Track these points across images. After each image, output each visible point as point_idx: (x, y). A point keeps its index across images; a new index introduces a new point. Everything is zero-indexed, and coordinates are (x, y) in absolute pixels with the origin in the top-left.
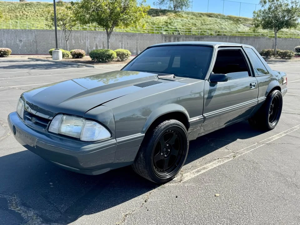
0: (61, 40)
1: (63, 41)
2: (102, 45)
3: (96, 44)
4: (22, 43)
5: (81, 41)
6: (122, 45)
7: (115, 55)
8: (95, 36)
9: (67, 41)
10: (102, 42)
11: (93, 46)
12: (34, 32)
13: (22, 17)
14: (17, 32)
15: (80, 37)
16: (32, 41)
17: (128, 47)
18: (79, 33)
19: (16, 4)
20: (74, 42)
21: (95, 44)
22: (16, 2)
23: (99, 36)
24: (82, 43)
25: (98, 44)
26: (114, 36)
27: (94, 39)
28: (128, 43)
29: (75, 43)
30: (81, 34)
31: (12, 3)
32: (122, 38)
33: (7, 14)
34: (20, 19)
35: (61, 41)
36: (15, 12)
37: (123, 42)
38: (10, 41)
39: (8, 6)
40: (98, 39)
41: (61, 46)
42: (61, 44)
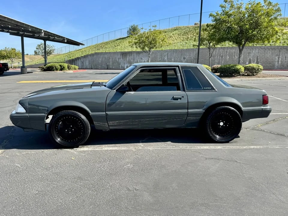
0: (216, 56)
1: (218, 57)
2: (256, 60)
3: (250, 59)
4: (185, 60)
5: (235, 57)
6: (279, 59)
7: (243, 69)
8: (250, 52)
9: (210, 57)
10: (256, 57)
11: (247, 61)
12: (196, 50)
13: (192, 38)
14: (182, 51)
15: (235, 52)
16: (193, 58)
17: (286, 61)
18: (234, 49)
19: (191, 27)
20: (228, 57)
21: (248, 59)
22: (191, 26)
23: (253, 51)
24: (236, 59)
25: (251, 59)
26: (270, 50)
27: (248, 54)
28: (286, 57)
29: (229, 59)
30: (236, 50)
31: (188, 27)
32: (280, 52)
33: (182, 36)
34: (190, 40)
35: (216, 58)
36: (188, 35)
37: (280, 56)
38: (176, 58)
39: (184, 30)
40: (252, 55)
41: (216, 62)
42: (216, 60)
